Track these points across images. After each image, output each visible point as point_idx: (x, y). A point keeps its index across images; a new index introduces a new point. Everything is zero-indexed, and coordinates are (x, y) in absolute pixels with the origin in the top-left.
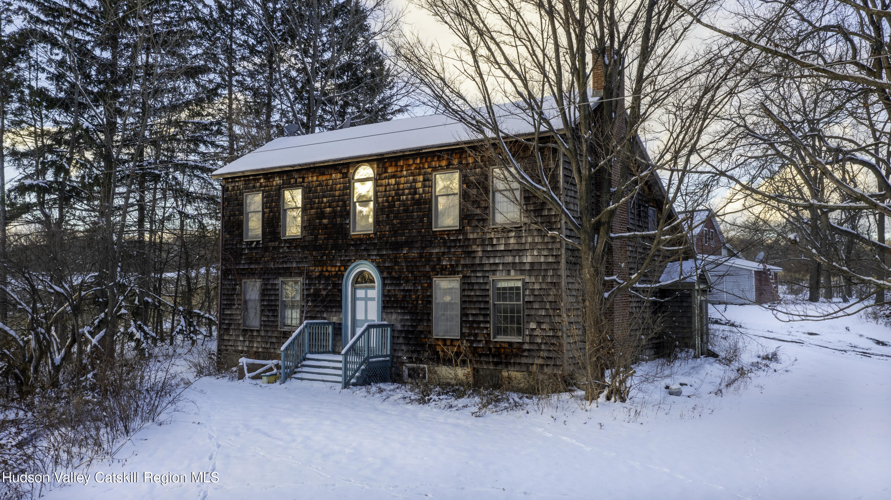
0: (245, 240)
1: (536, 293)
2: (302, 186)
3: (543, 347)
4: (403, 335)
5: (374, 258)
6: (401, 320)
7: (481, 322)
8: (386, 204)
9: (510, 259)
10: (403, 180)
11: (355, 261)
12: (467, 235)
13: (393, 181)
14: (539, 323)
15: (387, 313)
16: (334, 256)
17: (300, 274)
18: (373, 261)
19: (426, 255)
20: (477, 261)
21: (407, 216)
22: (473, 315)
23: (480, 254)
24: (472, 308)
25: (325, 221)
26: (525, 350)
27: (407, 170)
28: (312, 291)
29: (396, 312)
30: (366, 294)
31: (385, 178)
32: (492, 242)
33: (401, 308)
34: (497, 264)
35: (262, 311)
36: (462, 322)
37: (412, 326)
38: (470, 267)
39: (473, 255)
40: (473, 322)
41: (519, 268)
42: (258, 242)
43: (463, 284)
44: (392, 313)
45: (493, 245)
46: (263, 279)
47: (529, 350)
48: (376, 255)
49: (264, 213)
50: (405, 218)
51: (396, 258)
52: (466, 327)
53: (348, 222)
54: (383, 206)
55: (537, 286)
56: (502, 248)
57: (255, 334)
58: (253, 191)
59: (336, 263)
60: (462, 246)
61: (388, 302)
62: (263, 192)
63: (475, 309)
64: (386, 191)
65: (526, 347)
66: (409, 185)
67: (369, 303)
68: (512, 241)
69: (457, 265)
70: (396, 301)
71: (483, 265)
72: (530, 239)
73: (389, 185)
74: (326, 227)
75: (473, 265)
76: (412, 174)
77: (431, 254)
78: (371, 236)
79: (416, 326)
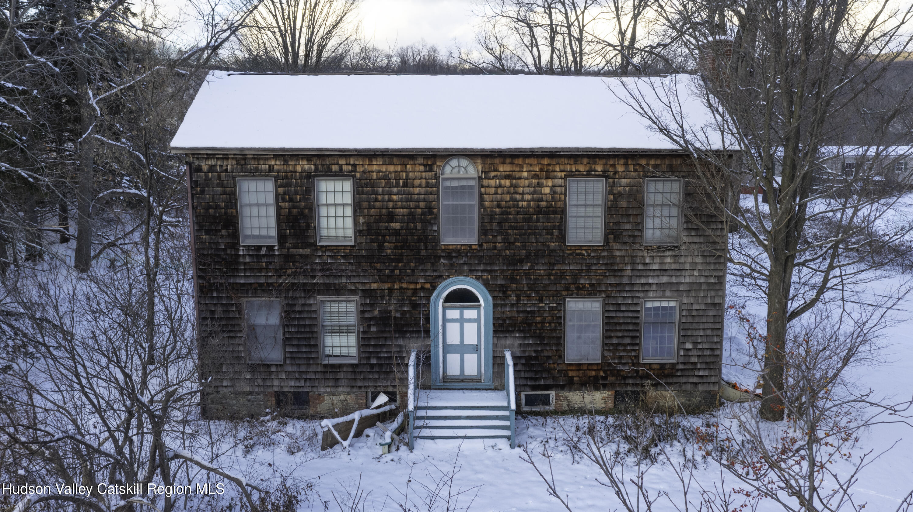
0: (242, 244)
1: (694, 313)
2: (354, 177)
3: (699, 366)
4: (523, 361)
5: (480, 274)
6: (520, 345)
7: (629, 344)
8: (497, 210)
9: (665, 279)
10: (521, 182)
11: (449, 277)
12: (612, 252)
13: (507, 183)
14: (695, 343)
15: (499, 337)
16: (413, 271)
17: (353, 292)
18: (478, 278)
19: (556, 273)
20: (625, 280)
21: (529, 226)
22: (618, 337)
23: (629, 273)
24: (617, 331)
25: (395, 226)
26: (678, 370)
27: (528, 171)
28: (376, 313)
29: (511, 336)
30: (462, 314)
31: (494, 177)
32: (645, 260)
33: (520, 331)
34: (650, 284)
35: (286, 340)
36: (604, 345)
37: (535, 351)
38: (616, 287)
39: (620, 274)
40: (618, 344)
41: (674, 287)
42: (270, 248)
43: (605, 304)
44: (506, 337)
45: (645, 264)
46: (286, 298)
47: (682, 370)
48: (483, 271)
49: (279, 209)
50: (526, 228)
51: (512, 275)
52: (609, 350)
53: (436, 228)
54: (492, 211)
55: (695, 307)
56: (657, 267)
57: (273, 369)
58: (254, 176)
59: (418, 279)
60: (606, 264)
61: (501, 325)
62: (277, 178)
63: (620, 331)
64: (496, 193)
65: (681, 367)
66: (532, 189)
67: (466, 325)
68: (669, 260)
69: (599, 284)
70: (514, 325)
71: (632, 284)
72: (689, 260)
73: (500, 186)
74: (396, 233)
75: (619, 285)
76: (536, 177)
77: (563, 272)
78: (473, 247)
79: (542, 351)
